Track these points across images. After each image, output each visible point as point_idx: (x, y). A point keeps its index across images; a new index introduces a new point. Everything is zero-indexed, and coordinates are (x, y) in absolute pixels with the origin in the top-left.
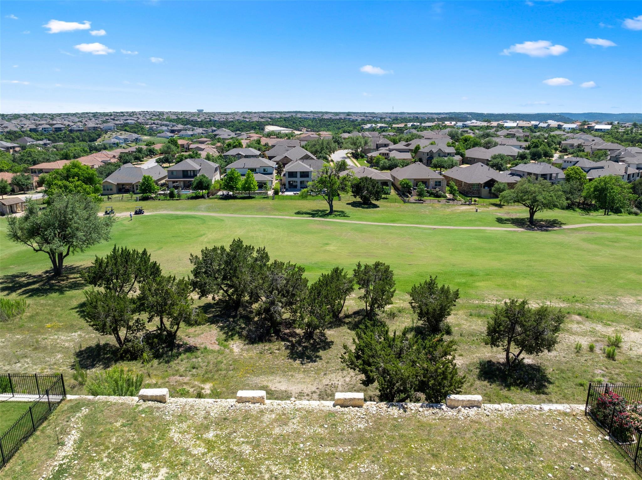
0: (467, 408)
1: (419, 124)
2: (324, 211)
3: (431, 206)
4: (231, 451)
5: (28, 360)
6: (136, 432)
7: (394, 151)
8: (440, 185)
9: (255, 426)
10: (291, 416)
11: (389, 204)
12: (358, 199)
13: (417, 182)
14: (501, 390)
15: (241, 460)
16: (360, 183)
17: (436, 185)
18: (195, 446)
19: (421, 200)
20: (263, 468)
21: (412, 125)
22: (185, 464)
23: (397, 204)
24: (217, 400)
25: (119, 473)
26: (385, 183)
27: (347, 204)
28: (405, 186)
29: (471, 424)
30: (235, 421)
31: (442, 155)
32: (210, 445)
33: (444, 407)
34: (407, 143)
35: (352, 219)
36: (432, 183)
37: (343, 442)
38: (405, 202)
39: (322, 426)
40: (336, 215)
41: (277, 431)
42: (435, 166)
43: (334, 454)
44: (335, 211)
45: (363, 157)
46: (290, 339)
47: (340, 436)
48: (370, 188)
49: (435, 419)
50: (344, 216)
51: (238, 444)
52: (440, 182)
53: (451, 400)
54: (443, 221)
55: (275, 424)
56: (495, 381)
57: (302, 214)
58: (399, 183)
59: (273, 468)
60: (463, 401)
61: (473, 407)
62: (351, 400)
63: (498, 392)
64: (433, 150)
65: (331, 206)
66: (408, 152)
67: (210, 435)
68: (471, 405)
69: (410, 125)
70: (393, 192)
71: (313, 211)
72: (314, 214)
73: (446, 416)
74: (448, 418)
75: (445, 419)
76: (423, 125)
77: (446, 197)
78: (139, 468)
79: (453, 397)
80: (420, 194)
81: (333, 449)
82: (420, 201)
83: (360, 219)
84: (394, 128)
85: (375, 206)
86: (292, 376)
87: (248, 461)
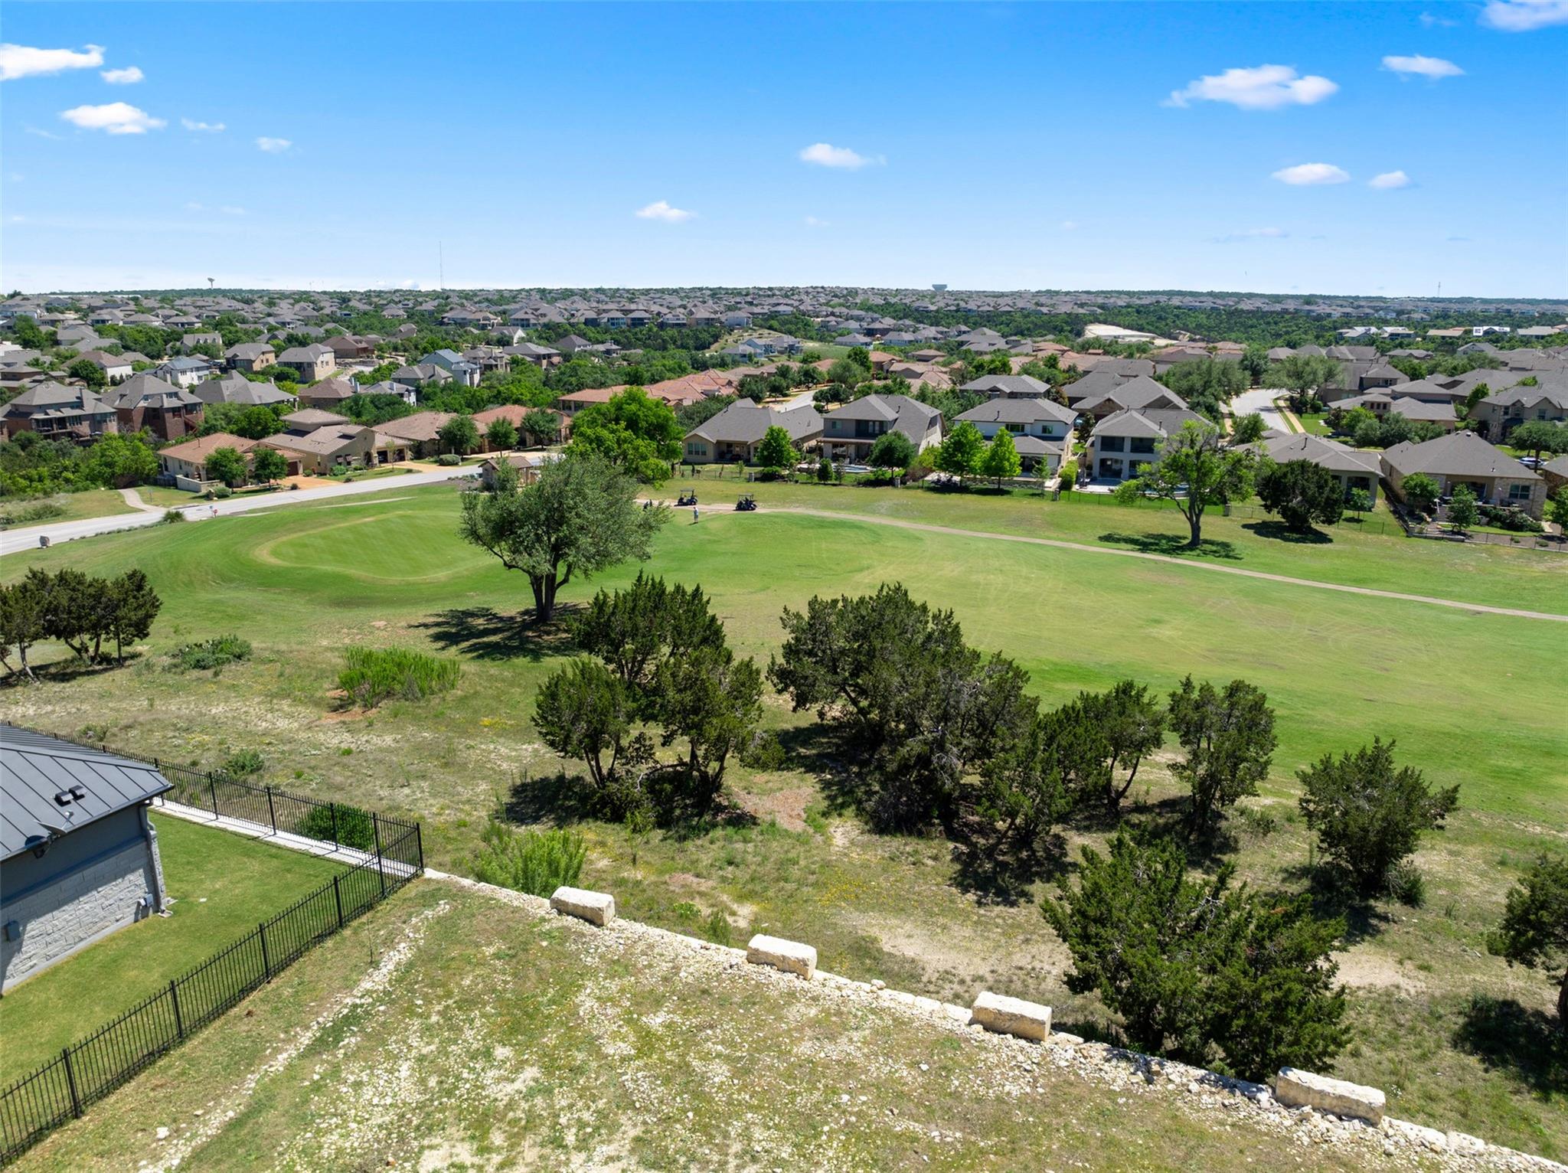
0: (1331, 1117)
1: (1508, 329)
2: (1176, 539)
3: (1486, 551)
4: (684, 1067)
5: (425, 784)
6: (515, 975)
7: (1406, 399)
8: (1526, 497)
9: (760, 1026)
10: (853, 1022)
11: (1362, 536)
12: (1276, 517)
13: (1453, 483)
14: (1516, 1092)
15: (696, 1095)
16: (1285, 475)
17: (1512, 496)
18: (615, 1036)
19: (1459, 533)
20: (735, 1127)
21: (1486, 333)
22: (577, 1071)
23: (1384, 537)
24: (709, 945)
25: (447, 1055)
26: (1362, 481)
27: (1245, 526)
28: (1418, 491)
29: (1325, 1163)
30: (723, 1002)
31: (1549, 414)
32: (647, 1042)
33: (1264, 1097)
34: (1451, 379)
35: (1249, 566)
36: (1500, 490)
37: (950, 1118)
38: (1409, 533)
39: (915, 1065)
40: (1205, 553)
41: (805, 1048)
42: (1521, 445)
43: (916, 1139)
44: (1206, 542)
45: (1316, 410)
46: (974, 838)
47: (949, 1101)
48: (1312, 490)
49: (1222, 1123)
50: (1227, 556)
51: (706, 1057)
52: (1526, 488)
53: (1289, 1082)
54: (1511, 595)
55: (808, 1032)
56: (1504, 1063)
57: (1118, 541)
58: (1401, 483)
59: (758, 1133)
60: (1322, 1094)
61: (1351, 1118)
62: (1013, 1017)
63: (1500, 1098)
64: (1524, 400)
65: (1196, 529)
66: (1449, 402)
67: (656, 1021)
68: (1345, 1111)
69: (1479, 331)
70: (1381, 504)
71: (1148, 536)
72: (1146, 544)
73: (1258, 1123)
74: (1264, 1128)
75: (1254, 1131)
76: (1521, 332)
77: (1540, 530)
78: (488, 1054)
79: (1295, 1075)
80: (1460, 517)
81: (917, 1127)
82: (1457, 535)
83: (1269, 568)
84: (1433, 339)
85: (1323, 539)
86: (944, 927)
87: (710, 1101)
